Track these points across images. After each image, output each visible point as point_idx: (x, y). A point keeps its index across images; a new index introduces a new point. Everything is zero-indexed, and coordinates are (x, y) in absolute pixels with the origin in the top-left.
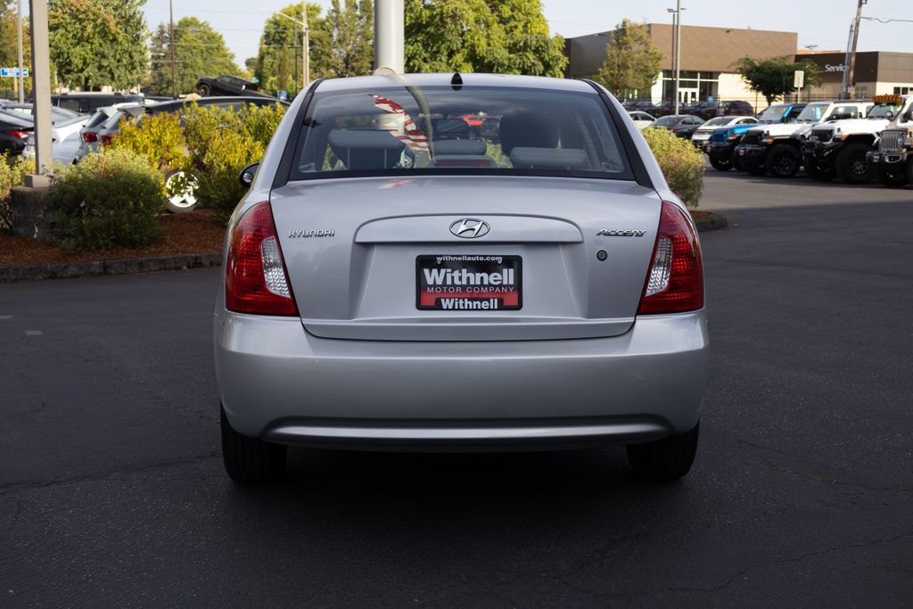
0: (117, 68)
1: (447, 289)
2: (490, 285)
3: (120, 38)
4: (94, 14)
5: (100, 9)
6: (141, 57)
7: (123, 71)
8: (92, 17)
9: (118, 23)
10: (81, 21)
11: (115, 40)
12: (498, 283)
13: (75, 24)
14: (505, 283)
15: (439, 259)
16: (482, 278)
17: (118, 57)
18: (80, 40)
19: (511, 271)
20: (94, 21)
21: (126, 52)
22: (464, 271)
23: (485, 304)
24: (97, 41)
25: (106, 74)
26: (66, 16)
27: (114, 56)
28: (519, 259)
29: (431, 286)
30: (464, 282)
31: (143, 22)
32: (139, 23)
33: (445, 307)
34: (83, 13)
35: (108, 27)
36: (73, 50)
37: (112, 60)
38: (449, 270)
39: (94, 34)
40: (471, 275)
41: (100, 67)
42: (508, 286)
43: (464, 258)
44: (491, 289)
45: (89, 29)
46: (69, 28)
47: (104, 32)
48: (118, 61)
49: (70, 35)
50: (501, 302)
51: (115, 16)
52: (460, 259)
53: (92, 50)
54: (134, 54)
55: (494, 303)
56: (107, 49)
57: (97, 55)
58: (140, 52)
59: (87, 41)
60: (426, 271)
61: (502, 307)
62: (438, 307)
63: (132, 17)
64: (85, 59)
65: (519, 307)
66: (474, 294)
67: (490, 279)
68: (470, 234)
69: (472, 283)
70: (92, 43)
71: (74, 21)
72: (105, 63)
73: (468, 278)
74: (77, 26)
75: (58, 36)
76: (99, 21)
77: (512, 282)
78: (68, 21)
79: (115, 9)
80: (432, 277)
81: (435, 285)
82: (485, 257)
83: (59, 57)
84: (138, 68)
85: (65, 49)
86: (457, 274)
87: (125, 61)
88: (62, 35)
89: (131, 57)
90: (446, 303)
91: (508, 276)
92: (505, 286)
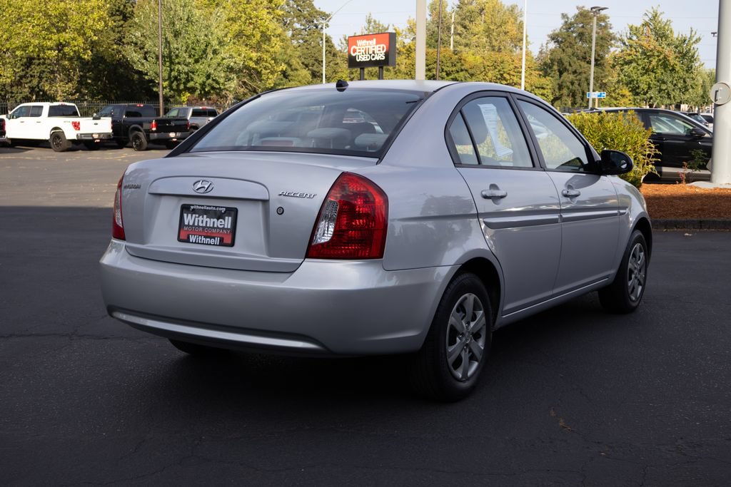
0: (673, 90)
1: (195, 229)
2: (218, 228)
3: (677, 68)
4: (658, 52)
5: (663, 48)
6: (692, 82)
7: (678, 92)
8: (656, 54)
9: (677, 57)
10: (649, 57)
11: (673, 69)
12: (222, 226)
13: (644, 59)
14: (226, 227)
15: (192, 207)
16: (214, 222)
17: (675, 82)
18: (647, 71)
19: (230, 218)
20: (658, 56)
21: (681, 78)
22: (205, 216)
23: (212, 241)
24: (659, 71)
25: (664, 95)
26: (638, 54)
27: (672, 82)
28: (236, 211)
29: (186, 226)
30: (204, 225)
31: (696, 56)
32: (693, 56)
33: (191, 241)
34: (651, 51)
35: (668, 60)
36: (641, 78)
37: (670, 85)
38: (197, 216)
39: (657, 66)
40: (208, 220)
41: (660, 91)
42: (227, 229)
43: (205, 208)
44: (218, 230)
45: (654, 63)
46: (640, 62)
47: (665, 64)
48: (675, 85)
49: (640, 68)
50: (222, 240)
51: (675, 52)
52: (202, 208)
53: (655, 77)
54: (687, 80)
55: (217, 241)
56: (667, 78)
57: (658, 82)
58: (692, 78)
59: (652, 72)
60: (185, 215)
61: (222, 244)
62: (187, 241)
63: (688, 51)
64: (649, 84)
65: (232, 245)
66: (208, 233)
67: (218, 223)
68: (202, 190)
69: (208, 225)
70: (655, 73)
71: (643, 57)
72: (664, 87)
73: (207, 222)
74: (646, 60)
75: (631, 69)
76: (661, 57)
77: (229, 227)
78: (640, 57)
79: (676, 47)
80: (189, 219)
81: (188, 225)
82: (216, 207)
83: (630, 84)
84: (691, 90)
85: (635, 77)
86: (201, 218)
87: (679, 85)
88: (634, 68)
89: (685, 82)
90: (192, 239)
91: (227, 222)
92: (225, 229)
